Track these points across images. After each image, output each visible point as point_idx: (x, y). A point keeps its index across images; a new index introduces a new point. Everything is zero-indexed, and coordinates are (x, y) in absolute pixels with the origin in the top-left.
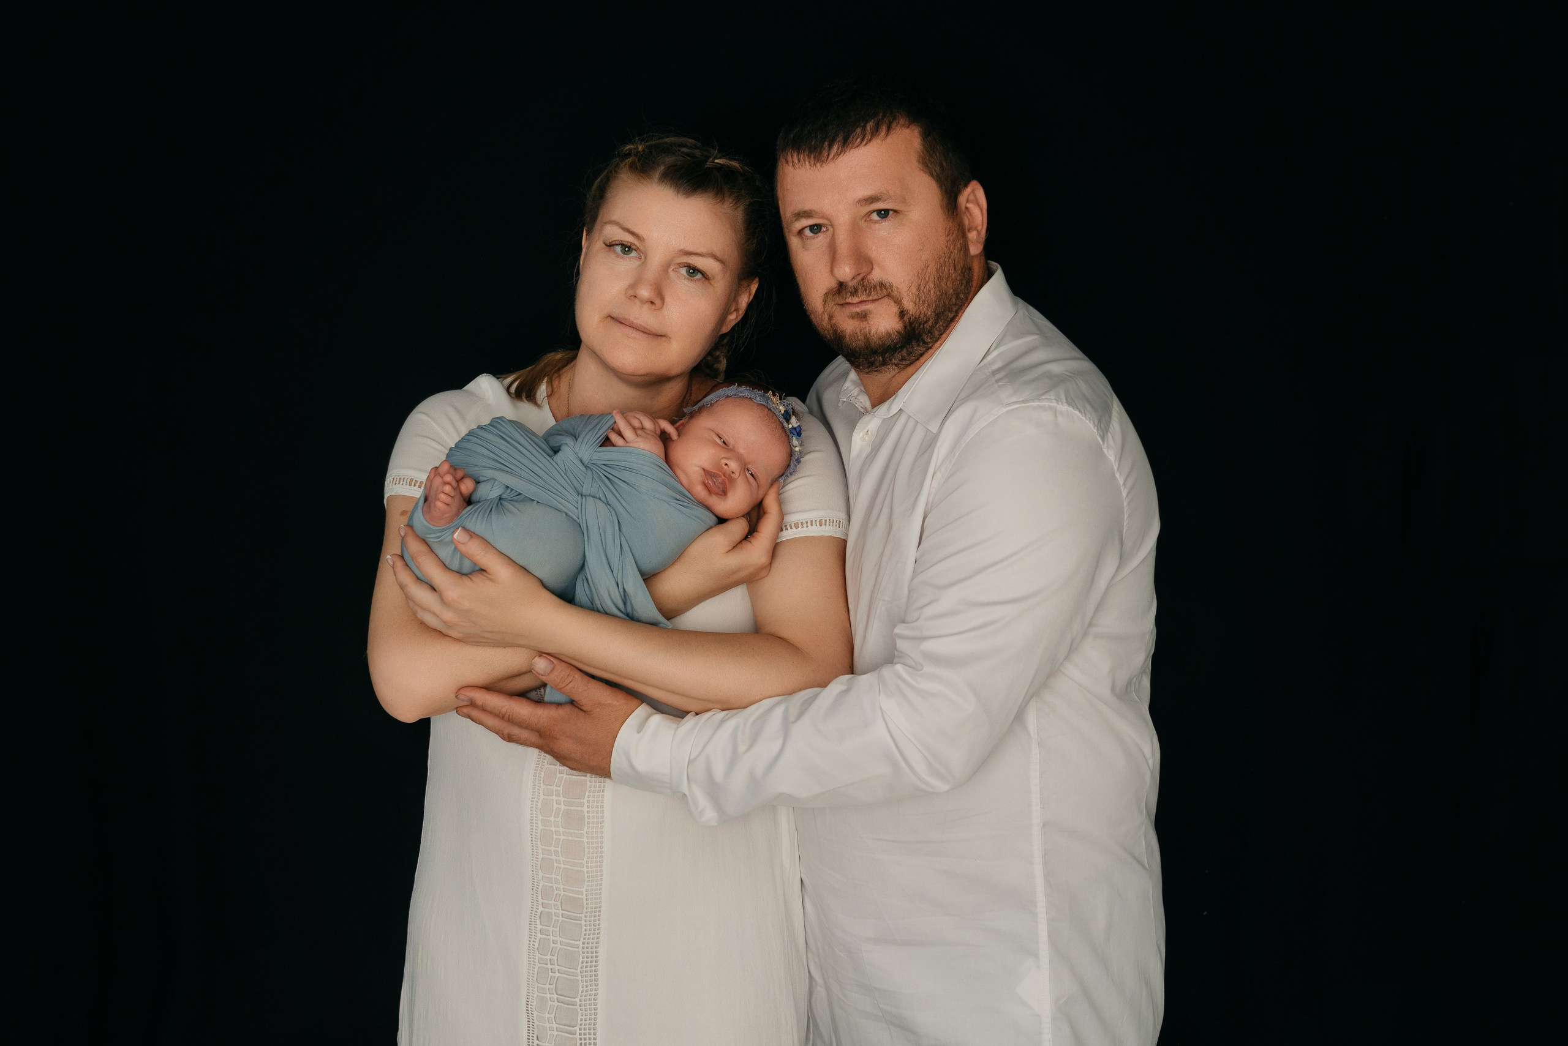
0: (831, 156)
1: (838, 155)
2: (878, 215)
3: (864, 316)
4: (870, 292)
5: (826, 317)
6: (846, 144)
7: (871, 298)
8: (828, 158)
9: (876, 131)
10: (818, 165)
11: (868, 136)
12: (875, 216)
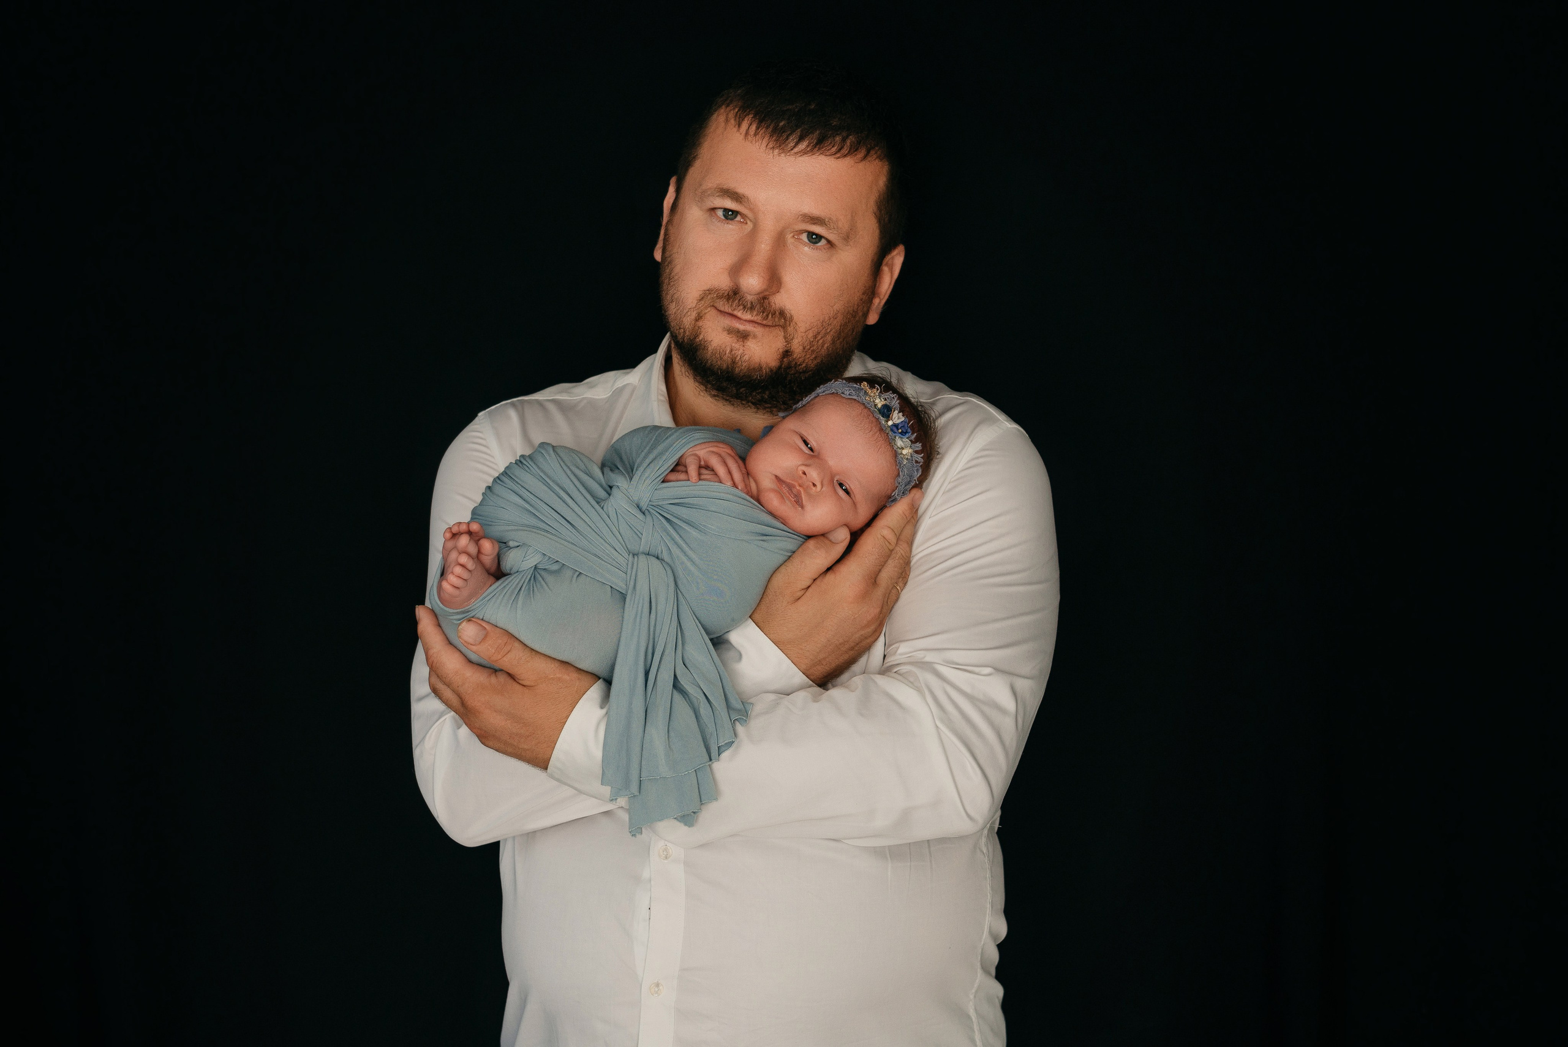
0: (796, 150)
1: (804, 153)
2: (808, 237)
3: (744, 336)
4: (767, 316)
5: (694, 315)
6: (819, 145)
7: (764, 322)
8: (792, 150)
9: (853, 150)
10: (776, 151)
11: (845, 151)
12: (804, 237)
